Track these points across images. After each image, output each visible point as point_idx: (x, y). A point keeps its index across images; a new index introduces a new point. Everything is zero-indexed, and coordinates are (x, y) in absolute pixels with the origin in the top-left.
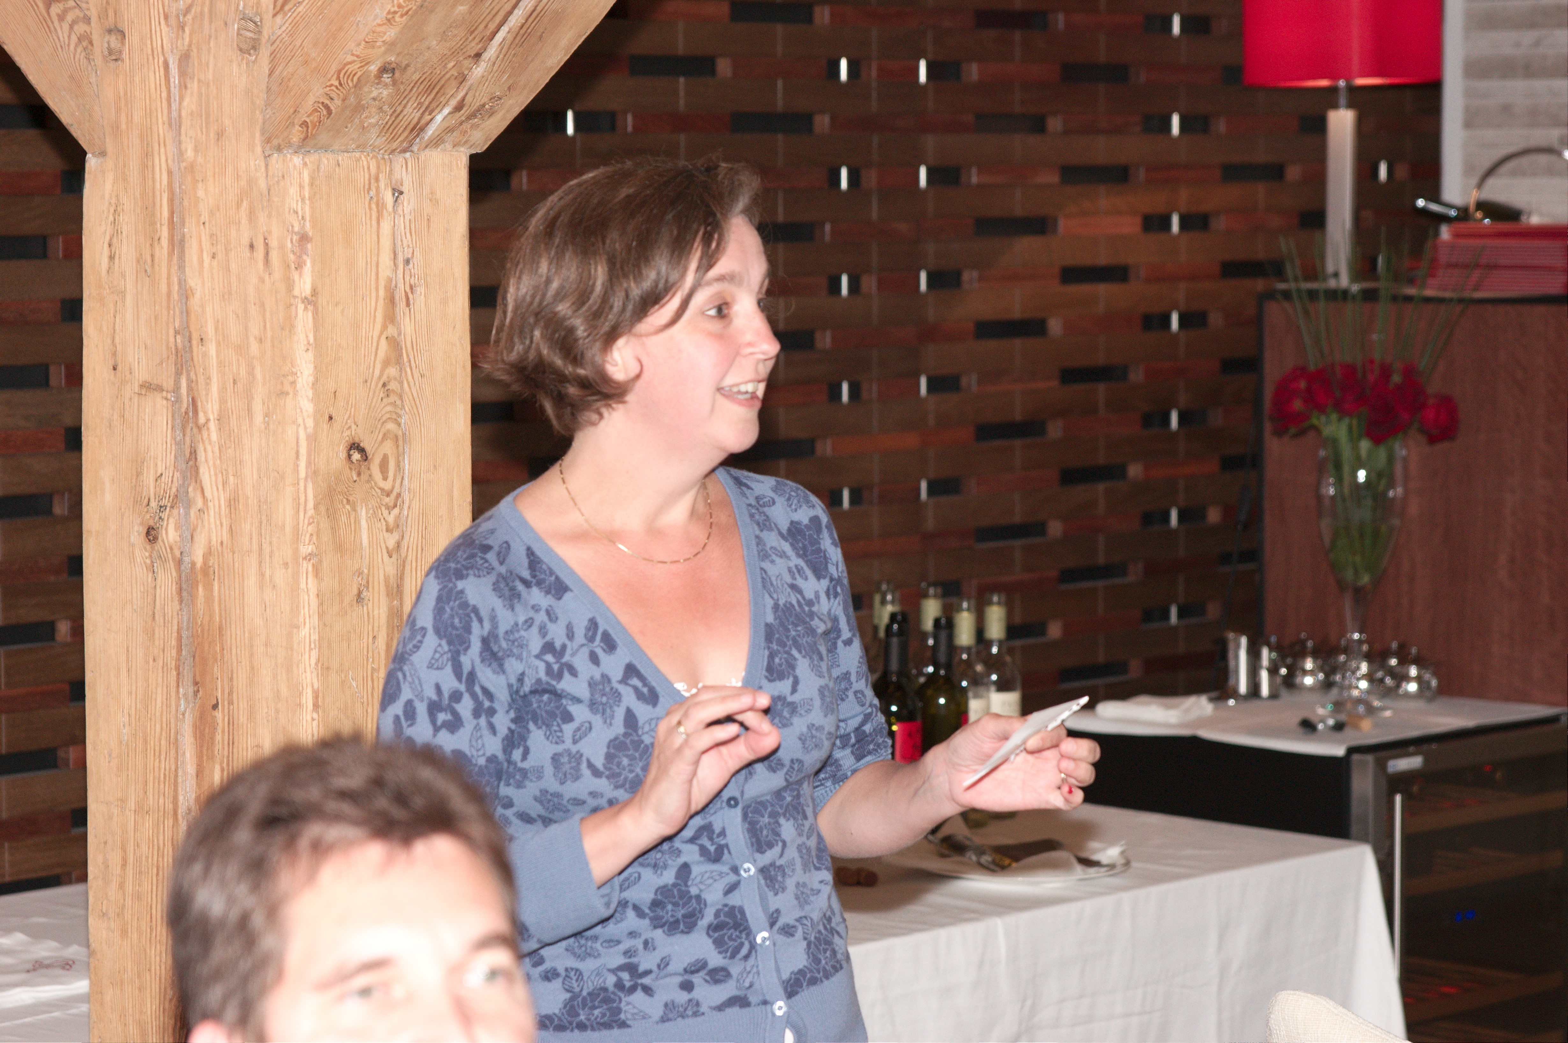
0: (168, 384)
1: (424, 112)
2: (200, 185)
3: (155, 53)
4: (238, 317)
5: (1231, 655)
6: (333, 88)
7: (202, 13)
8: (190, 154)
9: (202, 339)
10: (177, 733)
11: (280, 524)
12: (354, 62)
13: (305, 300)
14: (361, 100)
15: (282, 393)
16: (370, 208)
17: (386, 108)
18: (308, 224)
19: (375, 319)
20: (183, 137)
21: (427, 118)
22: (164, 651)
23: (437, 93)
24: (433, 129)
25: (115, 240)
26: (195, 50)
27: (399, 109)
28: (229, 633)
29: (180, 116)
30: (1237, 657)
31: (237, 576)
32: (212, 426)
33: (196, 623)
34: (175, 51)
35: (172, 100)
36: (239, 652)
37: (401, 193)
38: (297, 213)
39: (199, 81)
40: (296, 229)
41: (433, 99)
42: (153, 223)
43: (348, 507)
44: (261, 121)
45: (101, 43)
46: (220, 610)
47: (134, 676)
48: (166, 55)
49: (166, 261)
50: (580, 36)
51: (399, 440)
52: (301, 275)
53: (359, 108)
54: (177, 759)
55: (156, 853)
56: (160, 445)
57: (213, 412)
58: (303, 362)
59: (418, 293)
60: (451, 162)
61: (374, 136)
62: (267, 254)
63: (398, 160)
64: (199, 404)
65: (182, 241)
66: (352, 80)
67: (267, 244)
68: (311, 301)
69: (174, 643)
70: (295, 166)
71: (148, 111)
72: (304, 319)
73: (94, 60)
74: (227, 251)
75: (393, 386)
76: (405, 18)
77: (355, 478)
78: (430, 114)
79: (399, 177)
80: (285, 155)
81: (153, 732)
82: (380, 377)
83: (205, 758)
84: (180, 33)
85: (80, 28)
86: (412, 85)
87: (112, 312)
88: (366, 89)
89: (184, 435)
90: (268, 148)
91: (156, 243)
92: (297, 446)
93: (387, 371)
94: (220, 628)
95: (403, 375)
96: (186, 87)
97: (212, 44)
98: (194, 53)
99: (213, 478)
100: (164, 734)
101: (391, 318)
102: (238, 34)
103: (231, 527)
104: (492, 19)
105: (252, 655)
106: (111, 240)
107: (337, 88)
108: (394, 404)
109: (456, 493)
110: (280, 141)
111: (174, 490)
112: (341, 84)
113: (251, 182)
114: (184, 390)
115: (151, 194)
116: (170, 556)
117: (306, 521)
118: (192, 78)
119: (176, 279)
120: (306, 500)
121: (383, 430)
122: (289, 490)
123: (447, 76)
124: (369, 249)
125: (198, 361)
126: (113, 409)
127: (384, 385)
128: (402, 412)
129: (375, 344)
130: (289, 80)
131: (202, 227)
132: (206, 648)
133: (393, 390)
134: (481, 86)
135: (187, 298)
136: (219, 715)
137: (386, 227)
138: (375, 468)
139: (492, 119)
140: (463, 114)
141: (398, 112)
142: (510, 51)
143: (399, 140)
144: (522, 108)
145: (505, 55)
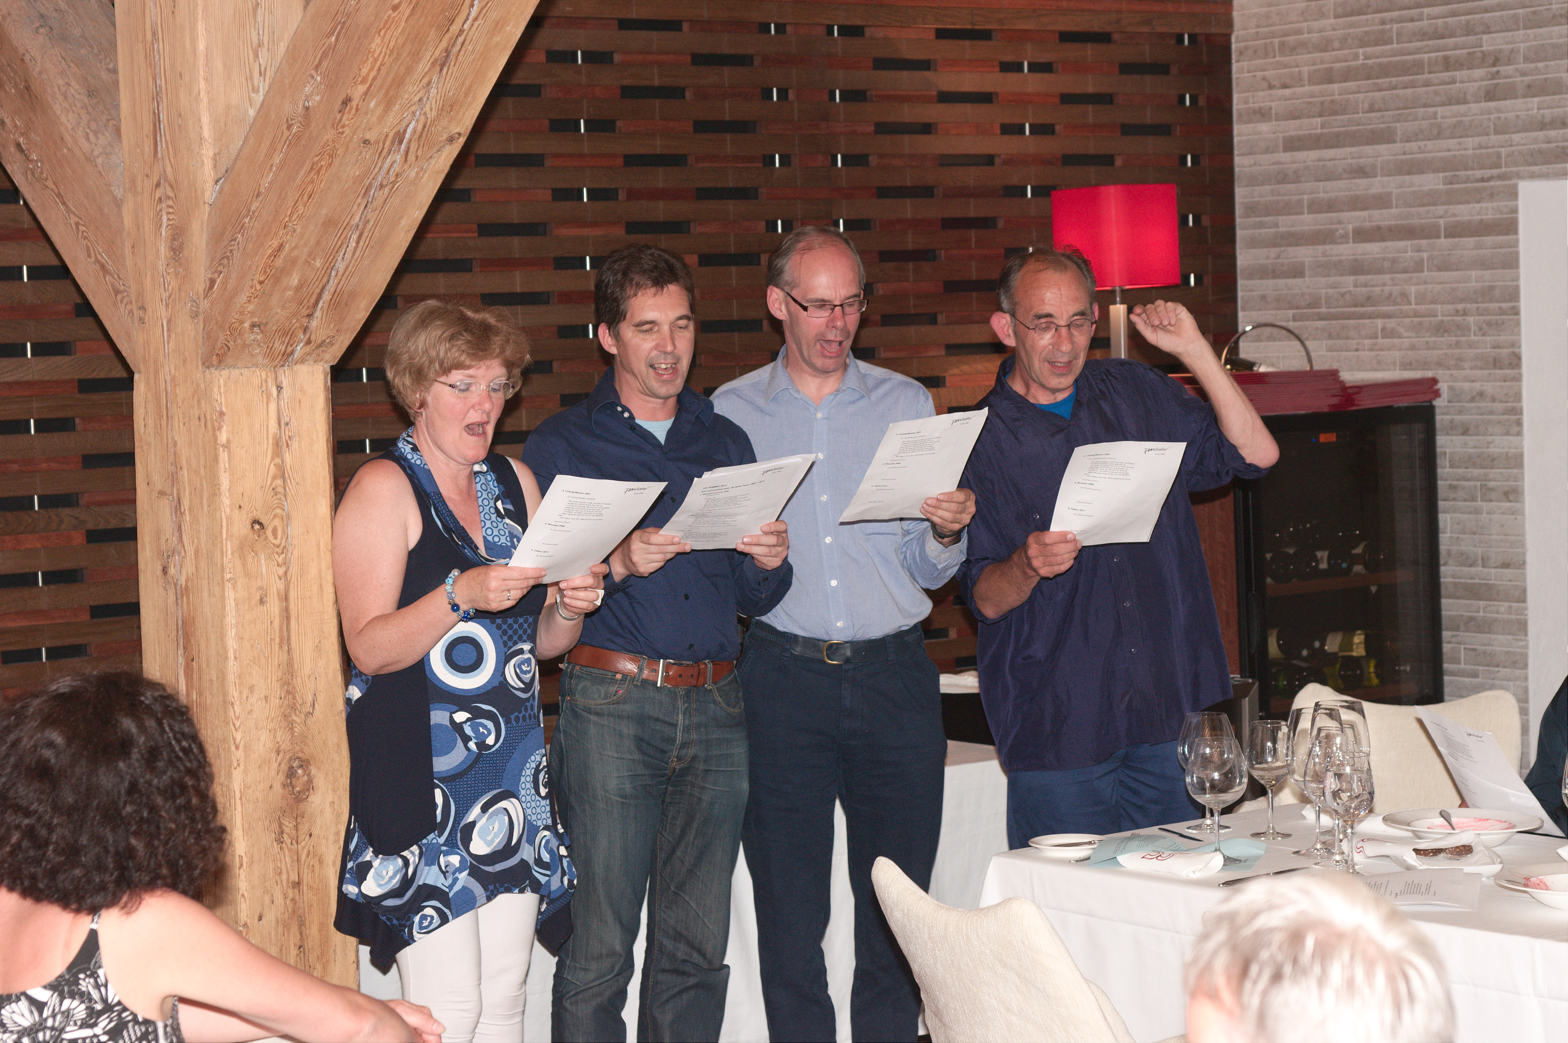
0: (169, 491)
1: (287, 346)
2: (178, 387)
3: (158, 319)
4: (195, 455)
6: (228, 336)
7: (175, 298)
8: (173, 371)
9: (181, 468)
11: (216, 563)
12: (236, 322)
14: (246, 341)
15: (215, 495)
16: (263, 397)
17: (262, 344)
18: (223, 406)
19: (267, 455)
20: (170, 363)
21: (291, 349)
22: (172, 632)
23: (291, 336)
24: (297, 354)
25: (146, 417)
26: (173, 317)
27: (271, 345)
28: (197, 620)
29: (168, 352)
31: (199, 591)
32: (187, 512)
33: (184, 616)
34: (165, 318)
35: (165, 343)
36: (201, 631)
37: (282, 388)
38: (218, 401)
39: (175, 333)
40: (218, 409)
41: (290, 339)
42: (160, 408)
43: (253, 554)
44: (200, 353)
45: (137, 314)
46: (193, 609)
48: (162, 320)
49: (166, 427)
51: (287, 519)
52: (220, 434)
53: (245, 346)
56: (167, 523)
57: (187, 505)
59: (295, 440)
61: (260, 359)
62: (206, 422)
63: (280, 371)
64: (181, 501)
65: (172, 417)
66: (237, 332)
67: (205, 418)
68: (227, 446)
69: (175, 627)
70: (217, 376)
71: (156, 349)
72: (223, 456)
73: (134, 323)
74: (190, 421)
75: (280, 489)
76: (256, 299)
77: (256, 538)
78: (291, 346)
79: (280, 379)
80: (211, 371)
82: (271, 484)
84: (167, 308)
86: (274, 332)
87: (146, 456)
89: (176, 518)
90: (204, 367)
91: (161, 418)
92: (221, 522)
93: (275, 482)
94: (194, 618)
95: (286, 483)
96: (170, 337)
97: (180, 314)
98: (173, 319)
99: (188, 540)
101: (277, 454)
102: (190, 309)
103: (196, 565)
104: (312, 296)
105: (207, 632)
106: (144, 416)
108: (280, 499)
109: (322, 546)
110: (209, 363)
111: (173, 546)
112: (231, 334)
113: (198, 385)
114: (175, 495)
115: (159, 392)
116: (172, 582)
117: (227, 561)
118: (172, 332)
119: (170, 437)
120: (227, 550)
121: (273, 513)
122: (219, 545)
123: (294, 327)
124: (262, 417)
125: (180, 478)
126: (148, 506)
127: (273, 489)
128: (285, 504)
129: (267, 468)
130: (211, 332)
131: (179, 409)
132: (188, 629)
133: (279, 492)
134: (319, 331)
135: (175, 446)
136: (194, 664)
137: (273, 406)
138: (269, 533)
139: (333, 347)
140: (312, 346)
141: (270, 347)
142: (329, 313)
143: (277, 360)
144: (351, 340)
145: (327, 315)
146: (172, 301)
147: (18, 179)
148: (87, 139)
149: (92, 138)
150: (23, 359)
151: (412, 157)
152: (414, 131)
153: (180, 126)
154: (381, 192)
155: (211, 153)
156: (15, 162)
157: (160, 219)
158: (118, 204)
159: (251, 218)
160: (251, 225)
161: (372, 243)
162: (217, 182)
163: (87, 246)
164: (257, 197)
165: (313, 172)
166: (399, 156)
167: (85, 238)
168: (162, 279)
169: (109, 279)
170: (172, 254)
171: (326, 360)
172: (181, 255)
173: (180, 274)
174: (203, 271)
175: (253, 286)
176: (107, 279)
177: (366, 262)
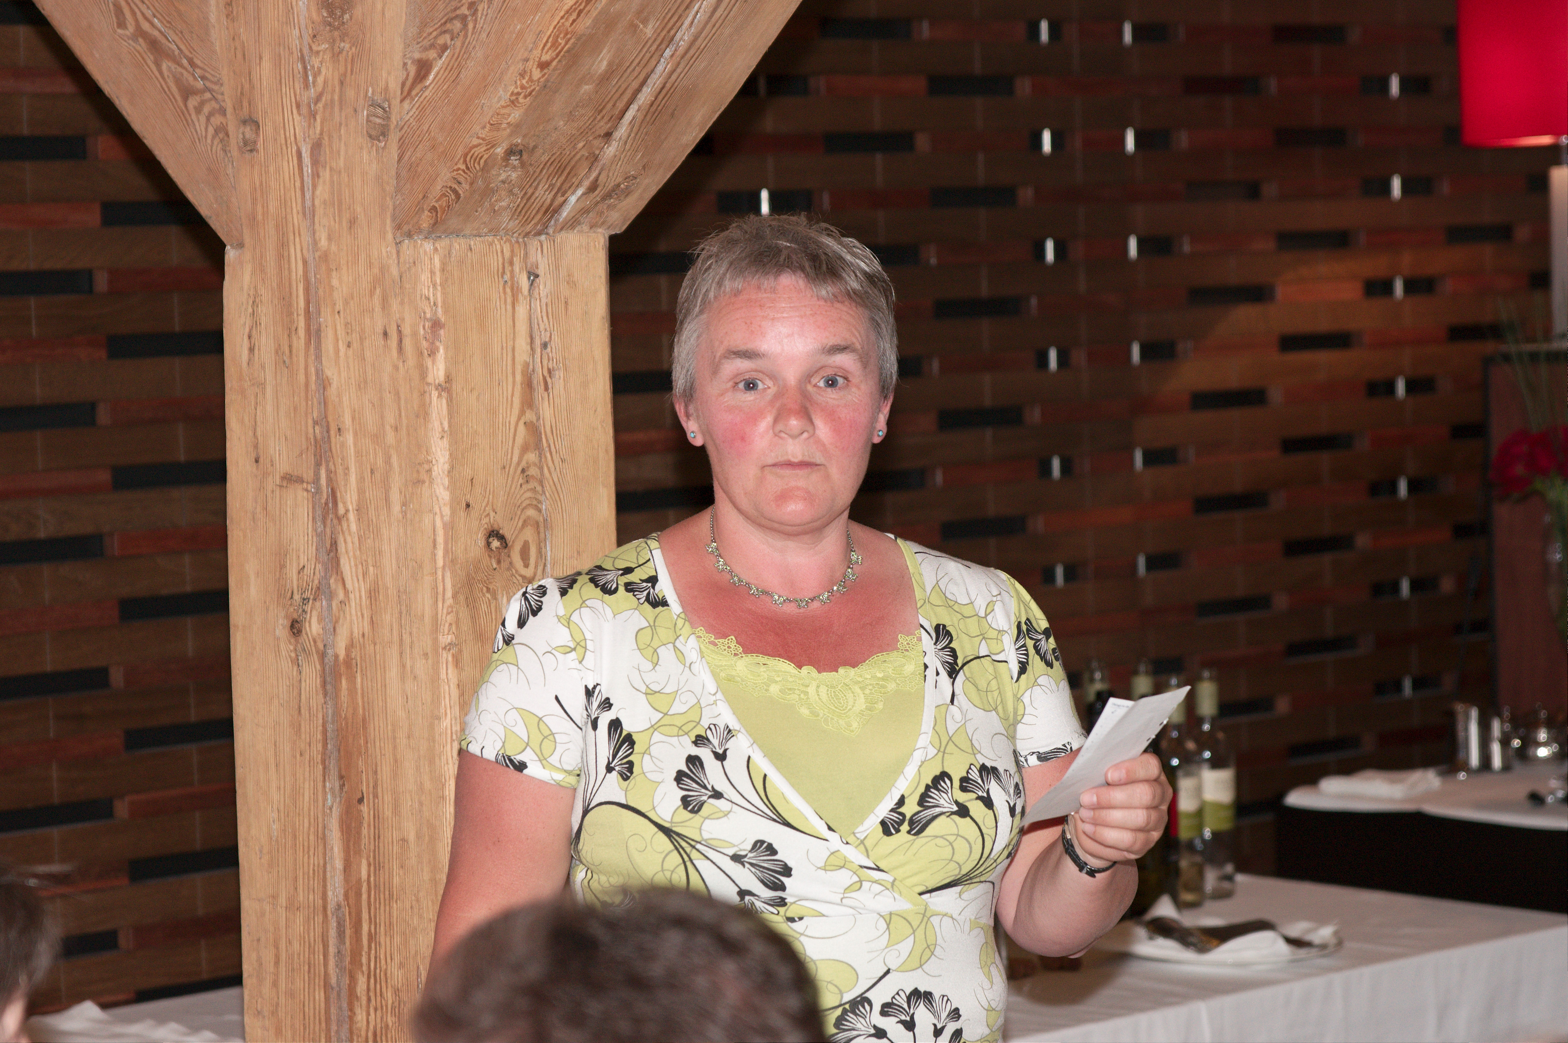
0: (309, 475)
1: (557, 193)
2: (334, 274)
3: (289, 142)
4: (374, 405)
5: (1460, 727)
6: (460, 172)
7: (332, 101)
8: (323, 243)
9: (339, 429)
10: (324, 827)
11: (419, 614)
12: (480, 145)
13: (439, 387)
14: (490, 183)
15: (419, 481)
16: (505, 292)
17: (516, 190)
18: (440, 310)
19: (512, 405)
20: (317, 226)
21: (560, 199)
22: (310, 746)
23: (569, 174)
24: (568, 211)
25: (254, 332)
26: (326, 138)
27: (530, 191)
28: (372, 725)
29: (313, 205)
30: (1466, 729)
31: (378, 667)
32: (352, 516)
33: (341, 716)
34: (307, 139)
35: (306, 189)
36: (382, 745)
37: (537, 276)
38: (429, 299)
39: (331, 169)
40: (428, 316)
41: (565, 181)
42: (290, 314)
43: (488, 595)
44: (391, 207)
45: (236, 133)
46: (363, 702)
47: (282, 771)
48: (299, 144)
49: (303, 351)
50: (715, 112)
52: (433, 363)
53: (488, 192)
54: (325, 854)
55: (307, 950)
56: (301, 537)
57: (352, 503)
58: (439, 450)
59: (557, 376)
60: (588, 243)
61: (506, 219)
62: (400, 341)
63: (534, 244)
64: (338, 494)
65: (319, 331)
66: (479, 164)
67: (400, 332)
68: (446, 387)
69: (319, 737)
70: (425, 252)
71: (283, 201)
73: (230, 152)
74: (362, 340)
76: (528, 99)
77: (495, 566)
78: (563, 195)
79: (534, 260)
80: (415, 241)
81: (301, 828)
82: (518, 463)
83: (352, 853)
84: (312, 121)
85: (217, 120)
86: (541, 166)
87: (253, 403)
88: (494, 172)
89: (325, 527)
90: (398, 235)
91: (293, 333)
92: (434, 535)
94: (364, 720)
95: (543, 460)
96: (318, 176)
97: (342, 131)
98: (326, 141)
99: (354, 570)
100: (312, 829)
101: (528, 402)
102: (368, 121)
103: (372, 617)
104: (620, 97)
105: (395, 747)
106: (251, 330)
107: (464, 171)
108: (534, 490)
110: (410, 227)
111: (316, 582)
112: (468, 168)
115: (287, 284)
116: (313, 648)
117: (445, 611)
118: (324, 167)
119: (313, 369)
120: (444, 589)
121: (523, 517)
122: (428, 579)
123: (578, 156)
124: (504, 333)
125: (336, 450)
126: (256, 503)
128: (542, 498)
129: (512, 430)
130: (417, 166)
131: (337, 316)
132: (350, 740)
133: (532, 476)
134: (614, 167)
135: (324, 389)
136: (364, 808)
137: (522, 311)
138: (514, 555)
139: (628, 200)
140: (597, 195)
141: (529, 194)
142: (642, 129)
143: (533, 222)
144: (660, 187)
145: (636, 134)
146: (325, 107)
168: (300, 66)
169: (169, 68)
170: (325, 14)
171: (609, 224)
172: (347, 16)
173: (344, 53)
174: (402, 46)
175: (525, 71)
176: (164, 67)
177: (727, 31)
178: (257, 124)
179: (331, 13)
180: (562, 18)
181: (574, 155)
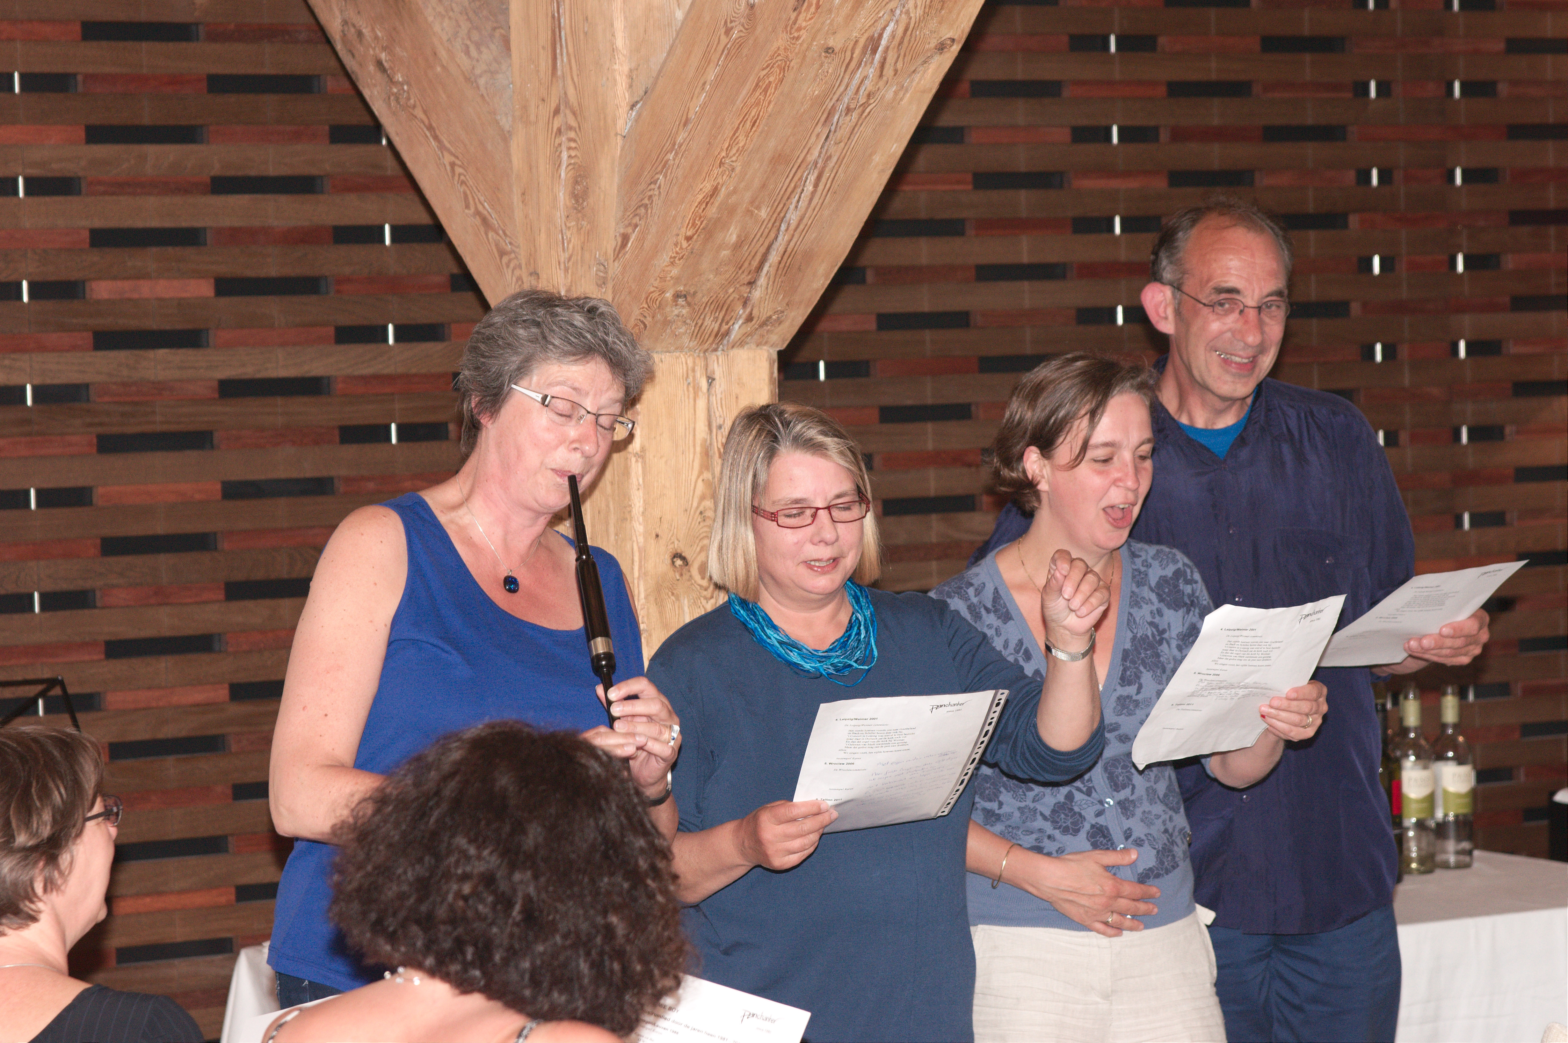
1: (721, 324)
6: (645, 309)
7: (577, 260)
12: (655, 291)
13: (636, 455)
14: (667, 317)
15: (624, 519)
16: (688, 390)
17: (688, 321)
19: (693, 467)
21: (726, 326)
23: (727, 310)
24: (734, 335)
26: (574, 286)
27: (700, 322)
34: (564, 286)
37: (714, 379)
41: (726, 315)
43: (673, 598)
53: (666, 323)
61: (687, 341)
63: (712, 357)
66: (656, 304)
68: (641, 455)
72: (636, 468)
76: (682, 261)
77: (678, 577)
78: (727, 323)
79: (712, 368)
82: (697, 508)
84: (566, 274)
85: (517, 272)
86: (704, 305)
88: (668, 309)
92: (633, 556)
93: (703, 504)
97: (583, 281)
101: (707, 466)
102: (596, 274)
104: (754, 257)
107: (647, 309)
112: (649, 307)
121: (701, 544)
123: (731, 298)
124: (687, 420)
127: (701, 513)
129: (693, 485)
133: (709, 517)
134: (763, 305)
137: (701, 403)
138: (695, 571)
139: (781, 327)
140: (755, 323)
141: (699, 324)
142: (777, 279)
143: (708, 343)
144: (805, 317)
145: (774, 282)
146: (573, 265)
147: (379, 108)
148: (467, 52)
149: (474, 52)
150: (382, 346)
151: (889, 71)
152: (893, 36)
153: (586, 34)
154: (848, 118)
155: (626, 69)
156: (375, 85)
157: (559, 156)
158: (505, 137)
159: (676, 154)
160: (677, 161)
161: (835, 186)
162: (632, 107)
163: (465, 193)
164: (685, 124)
165: (759, 91)
166: (872, 70)
167: (463, 183)
168: (560, 236)
169: (492, 236)
170: (574, 202)
171: (772, 343)
172: (585, 204)
173: (584, 229)
174: (614, 224)
175: (678, 243)
176: (490, 236)
177: (826, 213)
178: (538, 274)
179: (577, 201)
180: (697, 207)
181: (728, 297)
